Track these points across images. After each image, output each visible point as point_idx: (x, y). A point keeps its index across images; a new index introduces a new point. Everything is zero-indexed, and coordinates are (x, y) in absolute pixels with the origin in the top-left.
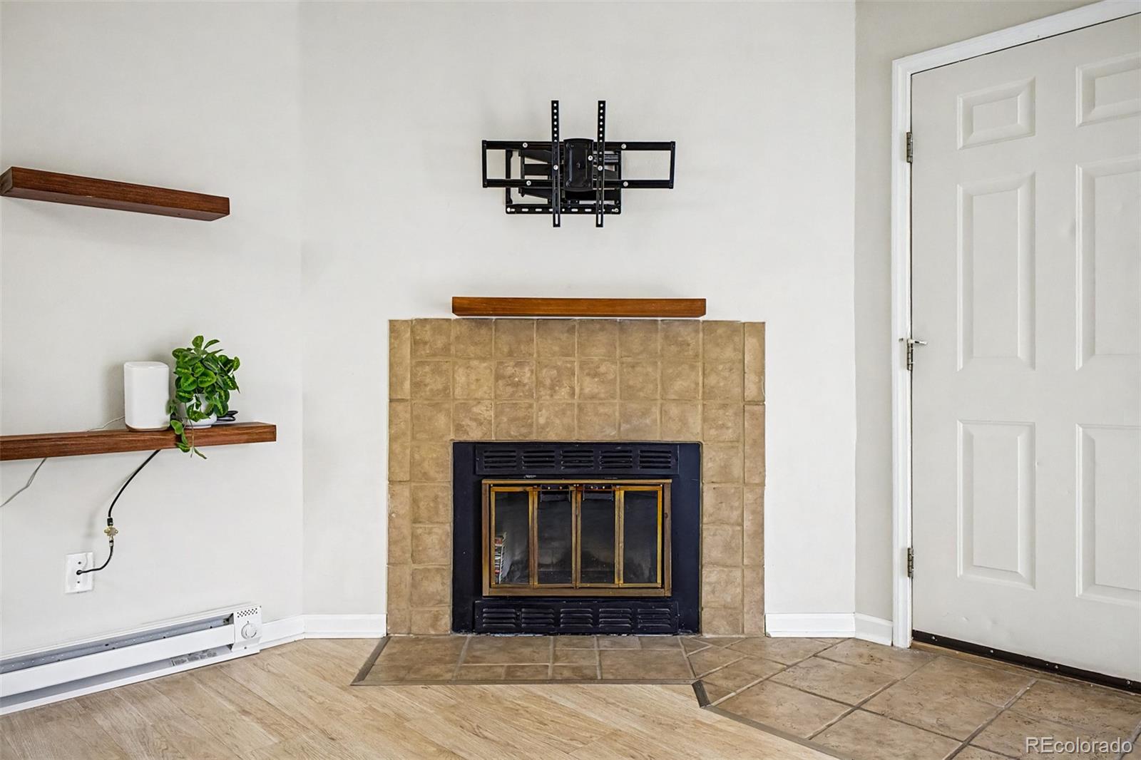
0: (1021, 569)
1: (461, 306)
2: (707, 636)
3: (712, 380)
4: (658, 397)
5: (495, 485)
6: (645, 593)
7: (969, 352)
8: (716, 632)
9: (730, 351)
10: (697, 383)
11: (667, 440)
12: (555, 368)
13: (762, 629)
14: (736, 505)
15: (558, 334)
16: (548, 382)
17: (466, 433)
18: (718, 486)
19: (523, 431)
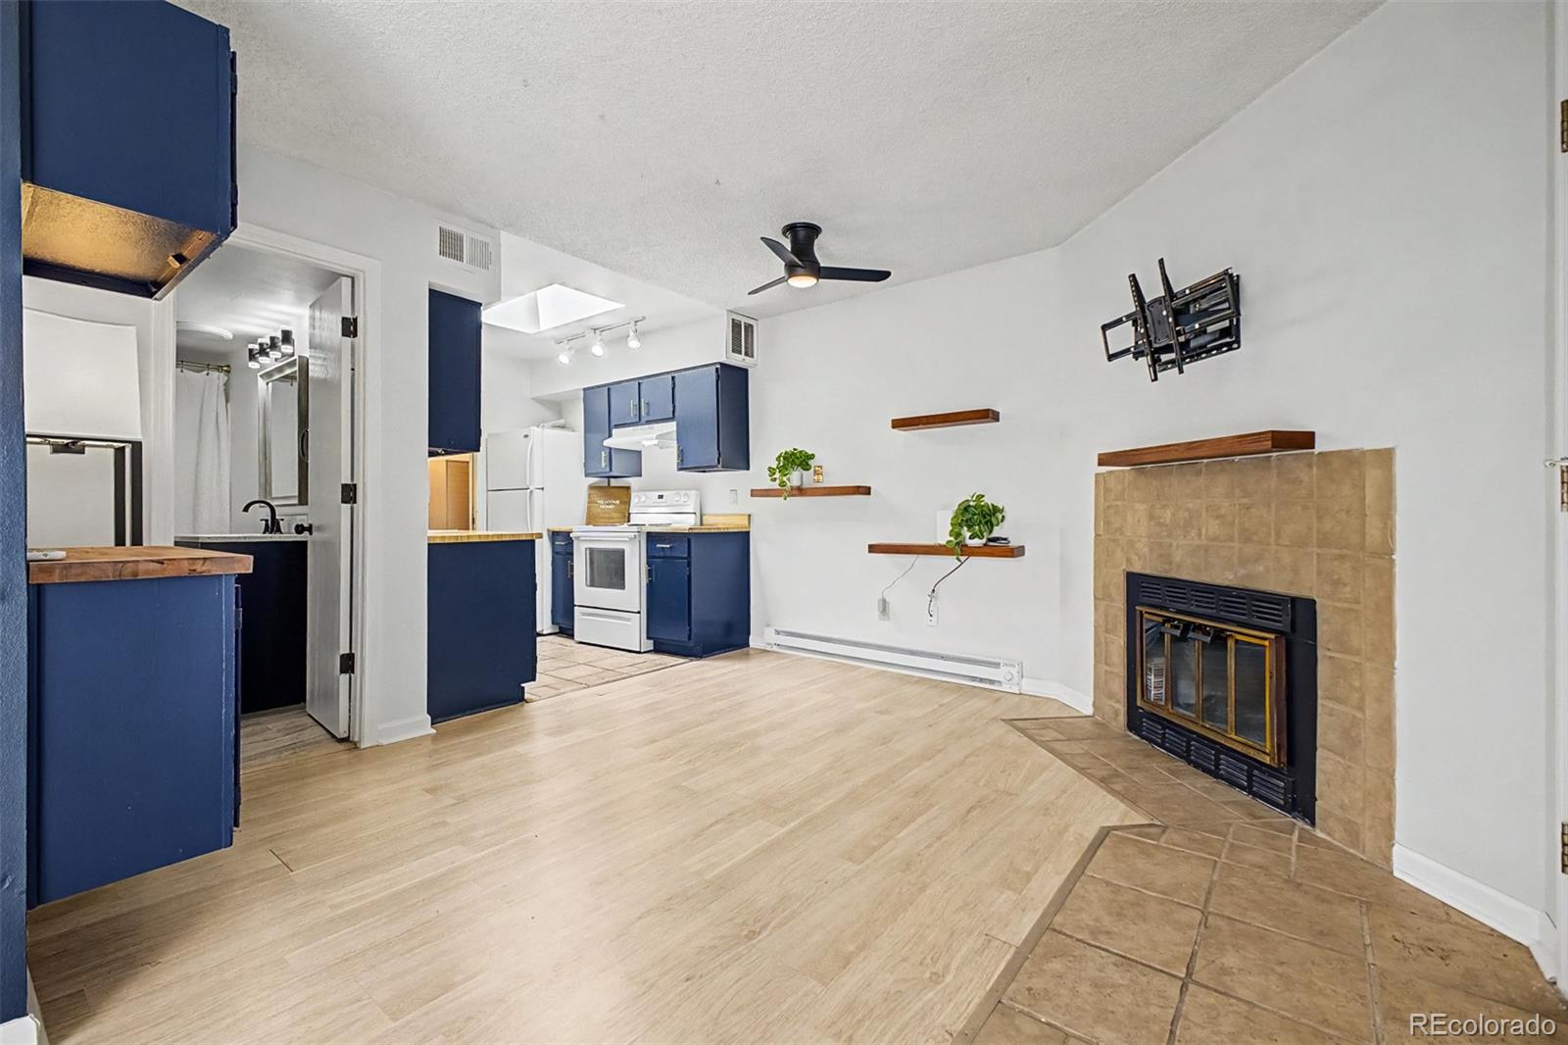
1: (1103, 460)
2: (1321, 833)
3: (1327, 526)
4: (1272, 541)
5: (1145, 612)
6: (1255, 755)
8: (1329, 834)
9: (1346, 489)
10: (1310, 528)
11: (1280, 590)
12: (1187, 509)
13: (1388, 859)
14: (1357, 684)
15: (1188, 478)
16: (1182, 523)
17: (1132, 565)
18: (1333, 655)
19: (1166, 567)
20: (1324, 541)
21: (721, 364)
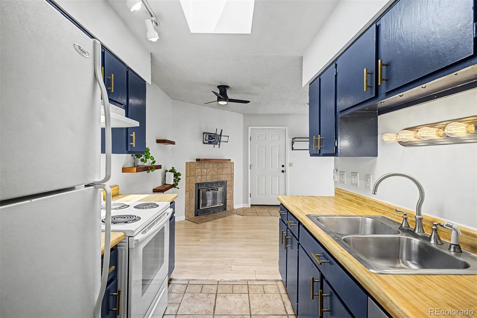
0: (264, 194)
2: (227, 210)
3: (228, 171)
4: (222, 174)
5: (202, 190)
7: (258, 167)
11: (223, 180)
13: (233, 208)
17: (197, 182)
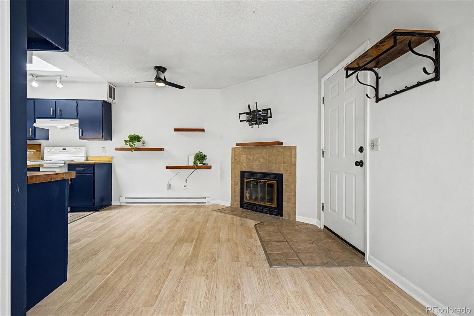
1: (237, 145)
2: (284, 218)
3: (285, 159)
4: (274, 163)
5: (246, 180)
6: (271, 206)
7: (331, 152)
8: (285, 217)
9: (289, 153)
10: (282, 160)
11: (276, 172)
12: (256, 156)
13: (295, 219)
14: (290, 188)
15: (257, 150)
16: (255, 159)
17: (242, 169)
18: (286, 184)
19: (251, 169)
20: (284, 162)
21: (104, 101)
